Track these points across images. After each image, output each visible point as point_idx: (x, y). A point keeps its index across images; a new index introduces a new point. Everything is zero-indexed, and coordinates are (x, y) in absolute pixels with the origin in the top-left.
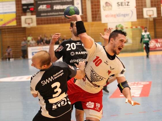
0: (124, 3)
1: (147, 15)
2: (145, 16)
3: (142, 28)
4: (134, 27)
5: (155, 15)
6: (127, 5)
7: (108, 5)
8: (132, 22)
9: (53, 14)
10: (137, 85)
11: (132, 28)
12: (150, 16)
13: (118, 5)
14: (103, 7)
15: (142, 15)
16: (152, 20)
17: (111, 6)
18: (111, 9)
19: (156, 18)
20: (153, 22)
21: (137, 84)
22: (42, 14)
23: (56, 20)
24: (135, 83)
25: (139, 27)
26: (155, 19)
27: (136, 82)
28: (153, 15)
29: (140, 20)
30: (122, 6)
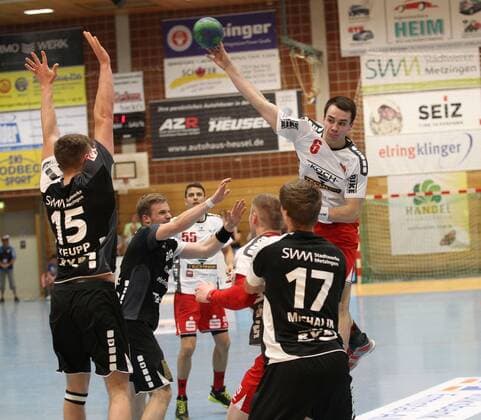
0: (442, 109)
6: (454, 115)
7: (391, 115)
9: (207, 146)
13: (424, 116)
14: (373, 121)
17: (400, 119)
18: (398, 129)
22: (171, 149)
23: (217, 166)
30: (434, 117)
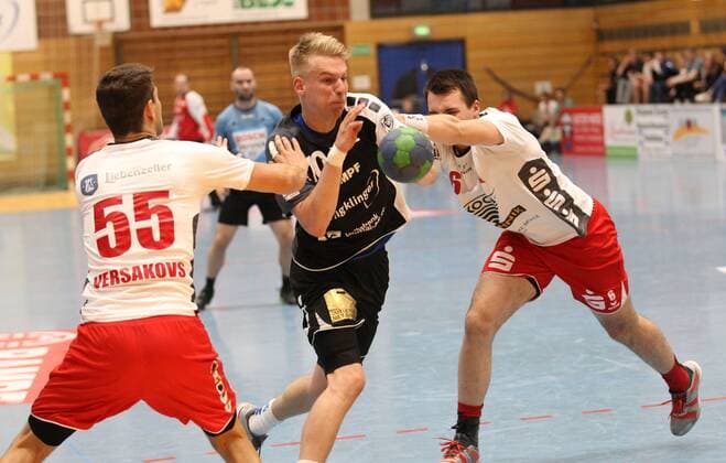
1: (86, 21)
2: (77, 23)
3: (60, 81)
4: (24, 78)
5: (122, 22)
8: (16, 54)
10: (20, 347)
11: (12, 79)
12: (100, 23)
15: (63, 18)
16: (104, 41)
19: (122, 33)
20: (111, 54)
21: (21, 340)
24: (11, 340)
25: (47, 77)
26: (119, 40)
27: (20, 335)
28: (112, 19)
29: (52, 43)
